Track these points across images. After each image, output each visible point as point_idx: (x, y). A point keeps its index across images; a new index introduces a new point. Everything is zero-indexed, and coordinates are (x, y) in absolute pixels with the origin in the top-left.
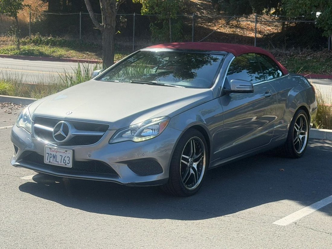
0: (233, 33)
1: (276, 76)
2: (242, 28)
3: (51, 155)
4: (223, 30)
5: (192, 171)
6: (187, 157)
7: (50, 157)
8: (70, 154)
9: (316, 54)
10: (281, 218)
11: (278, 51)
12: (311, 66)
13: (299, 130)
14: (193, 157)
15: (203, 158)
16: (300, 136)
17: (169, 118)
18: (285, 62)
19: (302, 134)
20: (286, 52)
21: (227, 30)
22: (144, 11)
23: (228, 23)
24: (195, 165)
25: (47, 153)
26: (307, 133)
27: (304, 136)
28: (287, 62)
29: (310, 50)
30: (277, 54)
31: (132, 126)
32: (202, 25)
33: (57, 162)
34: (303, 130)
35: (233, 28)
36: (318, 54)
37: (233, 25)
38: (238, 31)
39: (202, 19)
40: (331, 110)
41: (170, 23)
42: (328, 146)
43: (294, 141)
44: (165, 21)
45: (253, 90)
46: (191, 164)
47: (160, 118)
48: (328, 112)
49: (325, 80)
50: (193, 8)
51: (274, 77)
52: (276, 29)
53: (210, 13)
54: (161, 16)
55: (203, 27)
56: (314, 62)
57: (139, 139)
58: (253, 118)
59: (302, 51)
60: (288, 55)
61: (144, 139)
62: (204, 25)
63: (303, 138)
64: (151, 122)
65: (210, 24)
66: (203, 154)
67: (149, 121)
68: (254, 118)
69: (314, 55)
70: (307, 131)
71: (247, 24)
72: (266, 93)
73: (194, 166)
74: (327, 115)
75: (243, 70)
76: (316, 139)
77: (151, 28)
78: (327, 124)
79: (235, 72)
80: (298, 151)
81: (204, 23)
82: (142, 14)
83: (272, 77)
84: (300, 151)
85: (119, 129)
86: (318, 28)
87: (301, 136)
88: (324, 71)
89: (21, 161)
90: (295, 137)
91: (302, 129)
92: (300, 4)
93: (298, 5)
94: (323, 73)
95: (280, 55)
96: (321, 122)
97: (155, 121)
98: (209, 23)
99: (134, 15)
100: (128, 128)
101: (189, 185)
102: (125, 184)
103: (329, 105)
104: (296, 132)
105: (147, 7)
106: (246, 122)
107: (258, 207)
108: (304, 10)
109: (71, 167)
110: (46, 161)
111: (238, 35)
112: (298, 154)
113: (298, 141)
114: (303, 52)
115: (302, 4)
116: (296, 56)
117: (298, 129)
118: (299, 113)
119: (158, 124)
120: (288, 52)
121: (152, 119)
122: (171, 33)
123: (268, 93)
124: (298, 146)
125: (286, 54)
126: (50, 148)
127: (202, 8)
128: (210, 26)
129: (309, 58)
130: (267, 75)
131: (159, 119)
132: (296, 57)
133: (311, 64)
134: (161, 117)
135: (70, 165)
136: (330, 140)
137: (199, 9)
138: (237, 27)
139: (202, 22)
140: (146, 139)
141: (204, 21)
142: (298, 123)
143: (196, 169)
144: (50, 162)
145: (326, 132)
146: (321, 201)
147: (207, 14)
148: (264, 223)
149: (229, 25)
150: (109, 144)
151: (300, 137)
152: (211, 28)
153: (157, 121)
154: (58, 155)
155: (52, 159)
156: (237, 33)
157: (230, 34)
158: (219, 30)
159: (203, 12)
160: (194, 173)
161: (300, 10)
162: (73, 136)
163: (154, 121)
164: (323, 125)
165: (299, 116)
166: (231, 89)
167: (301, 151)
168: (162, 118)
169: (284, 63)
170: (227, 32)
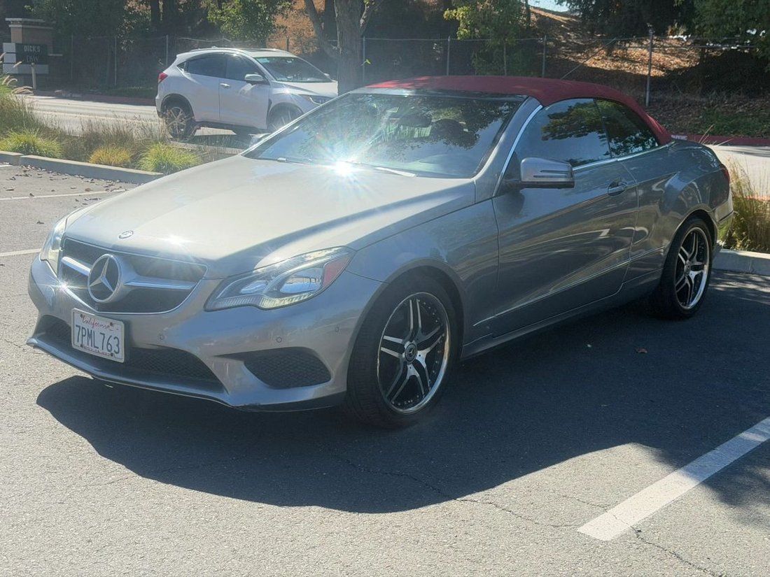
0: (616, 69)
1: (649, 147)
2: (633, 61)
3: (84, 330)
4: (600, 65)
5: (412, 371)
6: (399, 341)
7: (83, 335)
8: (118, 330)
9: (753, 103)
10: (605, 508)
11: (687, 97)
12: (744, 124)
13: (690, 260)
14: (417, 337)
15: (444, 340)
16: (691, 272)
17: (351, 252)
18: (699, 117)
19: (695, 268)
20: (701, 100)
21: (608, 65)
22: (462, 33)
23: (609, 54)
24: (421, 356)
25: (77, 326)
26: (706, 267)
27: (700, 272)
28: (701, 117)
29: (742, 96)
30: (686, 103)
31: (259, 270)
32: (566, 56)
33: (95, 347)
34: (698, 260)
35: (617, 61)
36: (757, 103)
37: (617, 57)
38: (626, 68)
39: (568, 46)
40: (768, 209)
41: (505, 52)
42: (753, 290)
43: (676, 285)
44: (497, 50)
45: (574, 182)
46: (410, 355)
47: (328, 252)
48: (762, 215)
49: (767, 148)
50: (553, 29)
51: (644, 149)
52: (688, 61)
53: (581, 36)
54: (490, 42)
55: (567, 60)
56: (749, 117)
57: (277, 302)
58: (601, 233)
59: (729, 97)
60: (704, 104)
61: (286, 301)
62: (570, 56)
63: (699, 278)
64: (304, 262)
65: (579, 55)
66: (443, 330)
67: (301, 259)
68: (605, 232)
69: (750, 104)
70: (708, 262)
71: (642, 55)
72: (613, 185)
73: (418, 358)
74: (760, 219)
75: (589, 131)
76: (731, 271)
77: (473, 62)
78: (758, 236)
79: (570, 136)
80: (685, 305)
81: (570, 53)
82: (459, 38)
83: (640, 148)
84: (689, 303)
85: (229, 277)
86: (759, 57)
87: (693, 274)
88: (765, 133)
89: (42, 336)
90: (678, 275)
91: (695, 258)
92: (728, 15)
93: (724, 18)
94: (765, 137)
95: (690, 105)
96: (746, 234)
97: (316, 259)
98: (578, 53)
99: (449, 40)
100: (250, 275)
101: (405, 403)
102: (238, 407)
103: (766, 198)
104: (681, 265)
105: (467, 26)
106: (587, 241)
107: (557, 466)
108: (735, 26)
109: (122, 361)
110: (76, 344)
111: (624, 73)
112: (685, 310)
113: (687, 284)
114: (731, 98)
115: (731, 15)
116: (719, 107)
117: (686, 260)
118: (689, 225)
119: (321, 265)
120: (704, 100)
121: (307, 255)
122: (505, 70)
123: (618, 186)
124: (685, 294)
125: (701, 103)
126: (81, 316)
127: (569, 29)
128: (579, 58)
129: (741, 111)
130: (632, 145)
131: (324, 253)
132: (718, 109)
133: (743, 120)
134: (330, 249)
135: (120, 357)
136: (759, 275)
137: (563, 31)
138: (625, 59)
139: (567, 52)
140: (293, 301)
141: (570, 51)
142: (688, 245)
143: (424, 365)
144: (82, 346)
145: (753, 258)
146: (718, 450)
147: (576, 39)
148: (556, 529)
149: (610, 55)
150: (206, 311)
151: (690, 275)
152: (581, 61)
153: (321, 258)
154: (97, 330)
155: (85, 338)
156: (623, 69)
157: (611, 71)
158: (594, 66)
159: (569, 35)
160: (418, 375)
161: (728, 26)
162: (129, 290)
163: (312, 258)
164: (749, 240)
165: (691, 230)
166: (523, 180)
167: (692, 304)
168: (333, 250)
169: (696, 118)
170: (608, 68)
